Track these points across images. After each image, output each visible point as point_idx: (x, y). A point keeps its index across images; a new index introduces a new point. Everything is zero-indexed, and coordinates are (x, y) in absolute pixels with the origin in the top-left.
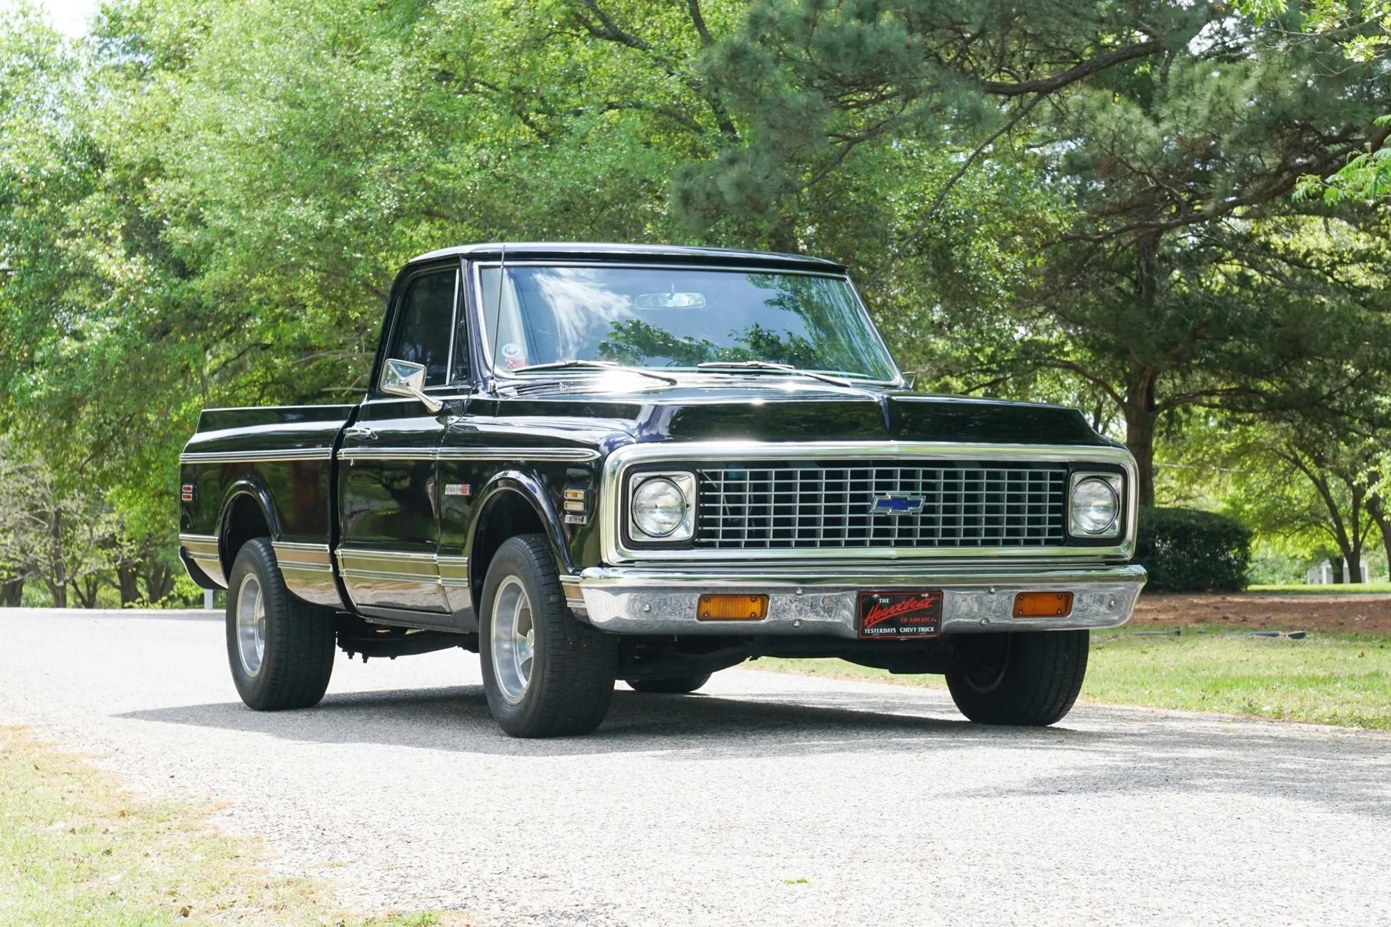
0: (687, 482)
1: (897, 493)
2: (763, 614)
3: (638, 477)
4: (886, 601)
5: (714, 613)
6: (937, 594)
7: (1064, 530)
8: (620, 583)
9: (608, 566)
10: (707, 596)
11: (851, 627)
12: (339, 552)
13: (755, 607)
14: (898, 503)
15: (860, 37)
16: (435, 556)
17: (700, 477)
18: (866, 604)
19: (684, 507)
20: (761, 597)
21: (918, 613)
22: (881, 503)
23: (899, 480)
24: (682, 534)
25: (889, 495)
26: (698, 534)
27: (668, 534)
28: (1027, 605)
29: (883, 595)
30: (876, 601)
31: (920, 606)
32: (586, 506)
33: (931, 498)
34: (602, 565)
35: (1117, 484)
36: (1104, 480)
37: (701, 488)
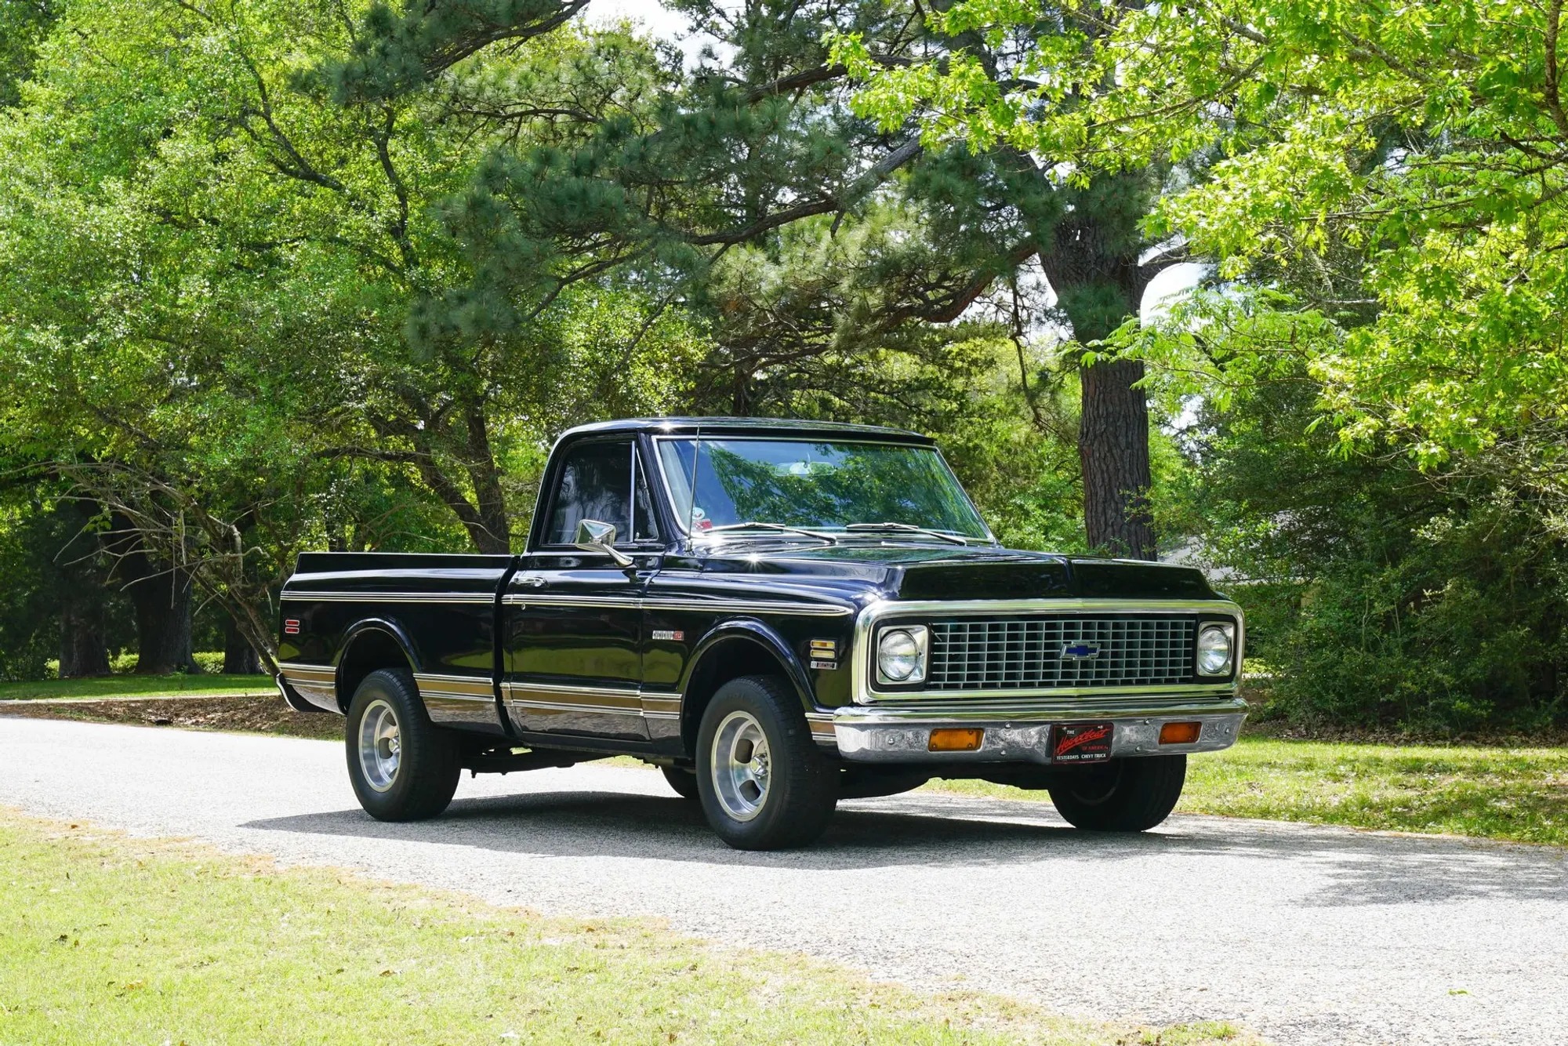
0: (921, 635)
1: (1080, 642)
2: (978, 746)
3: (884, 630)
4: (1071, 732)
5: (940, 744)
6: (1109, 726)
7: (1194, 670)
8: (866, 721)
9: (858, 705)
10: (936, 730)
11: (1043, 754)
12: (503, 685)
13: (971, 739)
14: (1082, 651)
15: (584, 192)
16: (638, 692)
17: (931, 629)
18: (1057, 735)
19: (917, 656)
20: (977, 730)
21: (1094, 742)
22: (1069, 651)
23: (1081, 631)
24: (917, 677)
25: (1074, 643)
26: (930, 677)
27: (905, 678)
28: (1168, 733)
29: (1070, 727)
30: (1065, 733)
31: (1096, 736)
32: (837, 654)
33: (1103, 646)
34: (853, 705)
35: (1230, 632)
36: (1220, 628)
37: (932, 639)
